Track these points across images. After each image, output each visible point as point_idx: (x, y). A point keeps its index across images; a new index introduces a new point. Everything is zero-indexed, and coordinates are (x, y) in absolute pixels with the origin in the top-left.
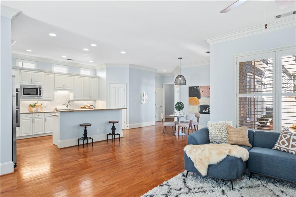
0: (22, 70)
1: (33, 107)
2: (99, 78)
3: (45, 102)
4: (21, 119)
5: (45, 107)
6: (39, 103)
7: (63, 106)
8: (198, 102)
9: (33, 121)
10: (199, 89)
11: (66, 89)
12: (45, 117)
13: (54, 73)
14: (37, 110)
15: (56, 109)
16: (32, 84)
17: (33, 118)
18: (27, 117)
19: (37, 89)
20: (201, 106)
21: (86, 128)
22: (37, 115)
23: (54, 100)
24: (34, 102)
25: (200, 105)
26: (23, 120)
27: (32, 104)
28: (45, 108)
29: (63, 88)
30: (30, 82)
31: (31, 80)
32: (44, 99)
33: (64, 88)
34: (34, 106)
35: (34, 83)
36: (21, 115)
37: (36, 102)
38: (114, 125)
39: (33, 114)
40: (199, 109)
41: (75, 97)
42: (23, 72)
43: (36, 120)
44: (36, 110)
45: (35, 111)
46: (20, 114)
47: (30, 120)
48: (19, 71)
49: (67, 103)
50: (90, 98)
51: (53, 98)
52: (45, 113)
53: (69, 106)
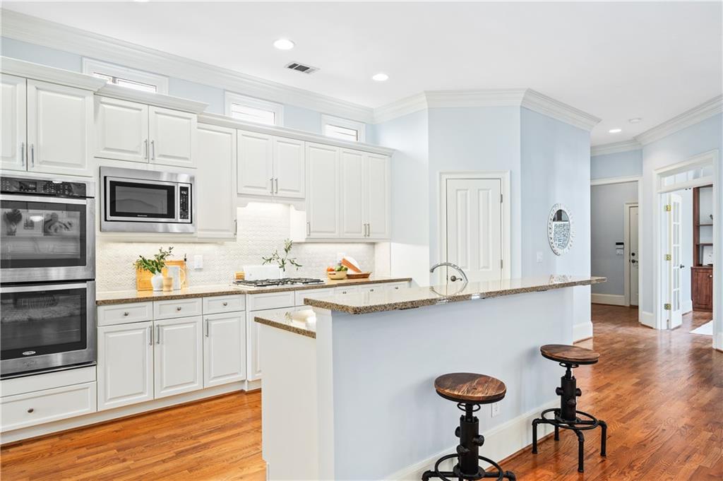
0: (104, 99)
1: (153, 271)
2: (390, 153)
3: (198, 247)
4: (101, 331)
5: (200, 270)
6: (178, 252)
7: (268, 265)
9: (155, 337)
11: (281, 193)
12: (206, 317)
13: (237, 127)
14: (169, 286)
15: (241, 280)
16: (150, 168)
17: (156, 323)
18: (127, 319)
19: (170, 190)
21: (469, 410)
22: (169, 308)
23: (235, 239)
24: (159, 246)
26: (111, 336)
27: (147, 259)
28: (198, 273)
29: (267, 192)
30: (141, 157)
31: (143, 145)
32: (199, 234)
33: (274, 193)
34: (155, 266)
35: (158, 160)
36: (101, 309)
37: (165, 248)
38: (568, 372)
39: (157, 304)
41: (311, 230)
42: (110, 108)
43: (166, 329)
44: (165, 283)
45: (162, 287)
46: (98, 303)
47: (141, 332)
48: (90, 99)
49: (282, 254)
50: (363, 233)
51: (232, 234)
52: (205, 299)
53: (288, 264)
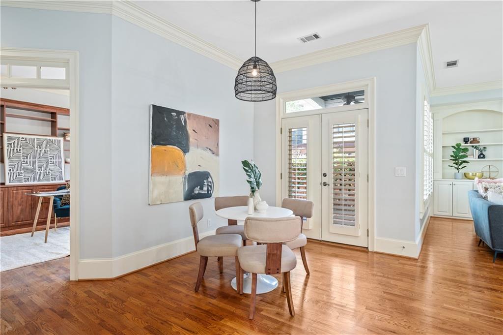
8: (183, 162)
10: (185, 122)
20: (190, 175)
25: (187, 173)
40: (184, 185)
